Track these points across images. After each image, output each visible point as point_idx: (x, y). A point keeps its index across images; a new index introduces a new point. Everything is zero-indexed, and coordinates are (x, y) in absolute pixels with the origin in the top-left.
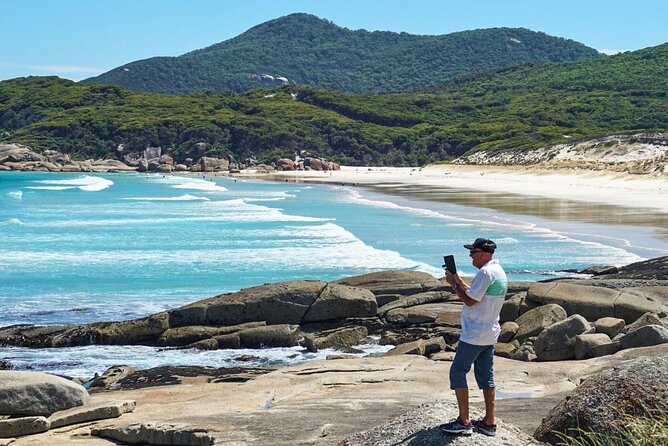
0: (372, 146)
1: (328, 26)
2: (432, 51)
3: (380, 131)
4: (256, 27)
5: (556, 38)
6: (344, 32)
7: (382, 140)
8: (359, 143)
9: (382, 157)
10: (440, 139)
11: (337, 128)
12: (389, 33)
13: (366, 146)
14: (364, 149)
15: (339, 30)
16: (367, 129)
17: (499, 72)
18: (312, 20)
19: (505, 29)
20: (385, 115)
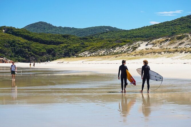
0: (35, 53)
1: (50, 25)
2: (81, 33)
3: (41, 46)
4: (28, 26)
5: (120, 29)
6: (55, 27)
7: (40, 50)
8: (29, 51)
9: (41, 58)
10: (70, 49)
11: (19, 44)
12: (69, 28)
13: (31, 52)
14: (30, 54)
15: (53, 27)
16: (34, 44)
17: (101, 33)
18: (45, 24)
19: (104, 26)
20: (46, 39)
